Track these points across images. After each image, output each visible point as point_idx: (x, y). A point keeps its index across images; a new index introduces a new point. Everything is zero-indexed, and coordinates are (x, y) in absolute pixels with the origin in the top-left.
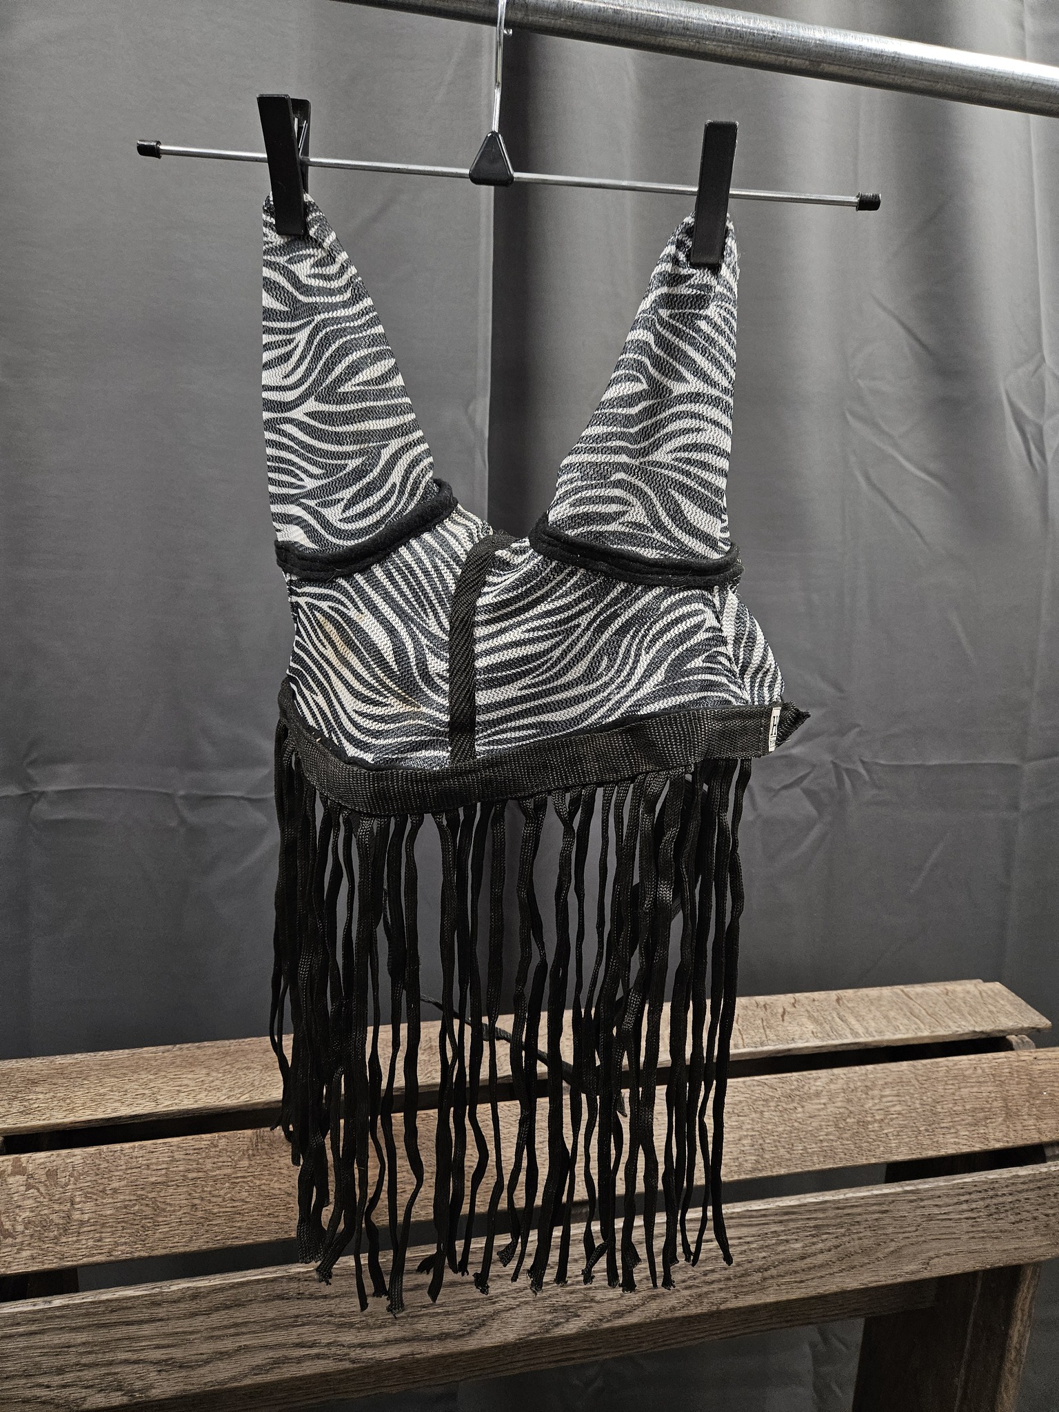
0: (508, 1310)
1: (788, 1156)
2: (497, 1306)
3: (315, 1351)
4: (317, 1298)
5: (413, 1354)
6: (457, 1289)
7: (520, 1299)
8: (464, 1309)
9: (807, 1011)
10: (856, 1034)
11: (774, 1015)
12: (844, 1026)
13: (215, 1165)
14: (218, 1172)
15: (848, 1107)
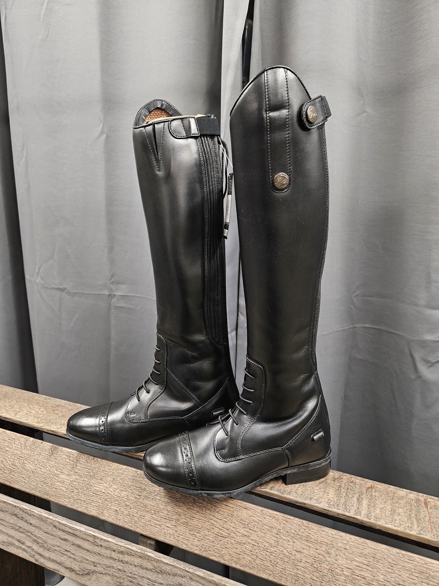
0: (100, 573)
1: (271, 568)
2: (95, 568)
3: (23, 547)
4: (28, 523)
5: (58, 571)
6: (81, 550)
7: (106, 571)
8: (82, 562)
12: (355, 504)
13: (15, 448)
14: (15, 451)
15: (325, 556)
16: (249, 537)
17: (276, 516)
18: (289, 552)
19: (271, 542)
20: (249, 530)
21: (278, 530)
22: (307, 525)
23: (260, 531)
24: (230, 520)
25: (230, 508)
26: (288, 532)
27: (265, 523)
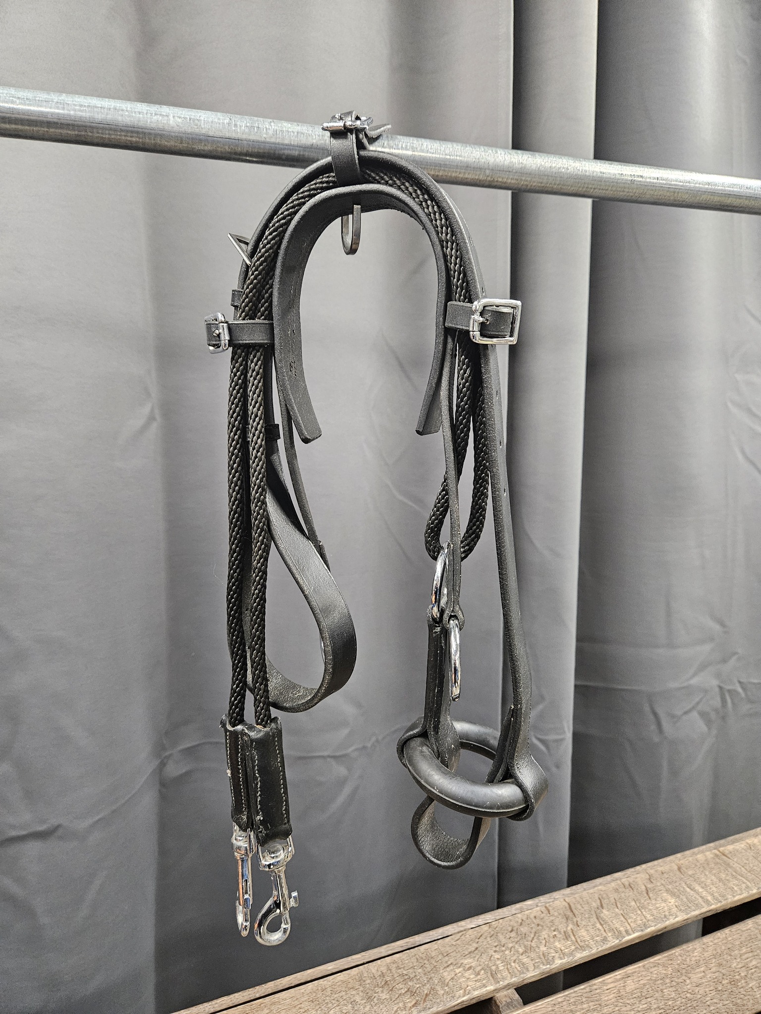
9: (662, 884)
10: (707, 902)
11: (641, 893)
12: (695, 895)
15: (720, 970)
16: (650, 1009)
17: (659, 962)
18: (692, 993)
19: (672, 996)
20: (646, 1000)
21: (669, 976)
22: (688, 949)
23: (656, 992)
24: (622, 1005)
25: (613, 989)
26: (679, 971)
27: (654, 978)
